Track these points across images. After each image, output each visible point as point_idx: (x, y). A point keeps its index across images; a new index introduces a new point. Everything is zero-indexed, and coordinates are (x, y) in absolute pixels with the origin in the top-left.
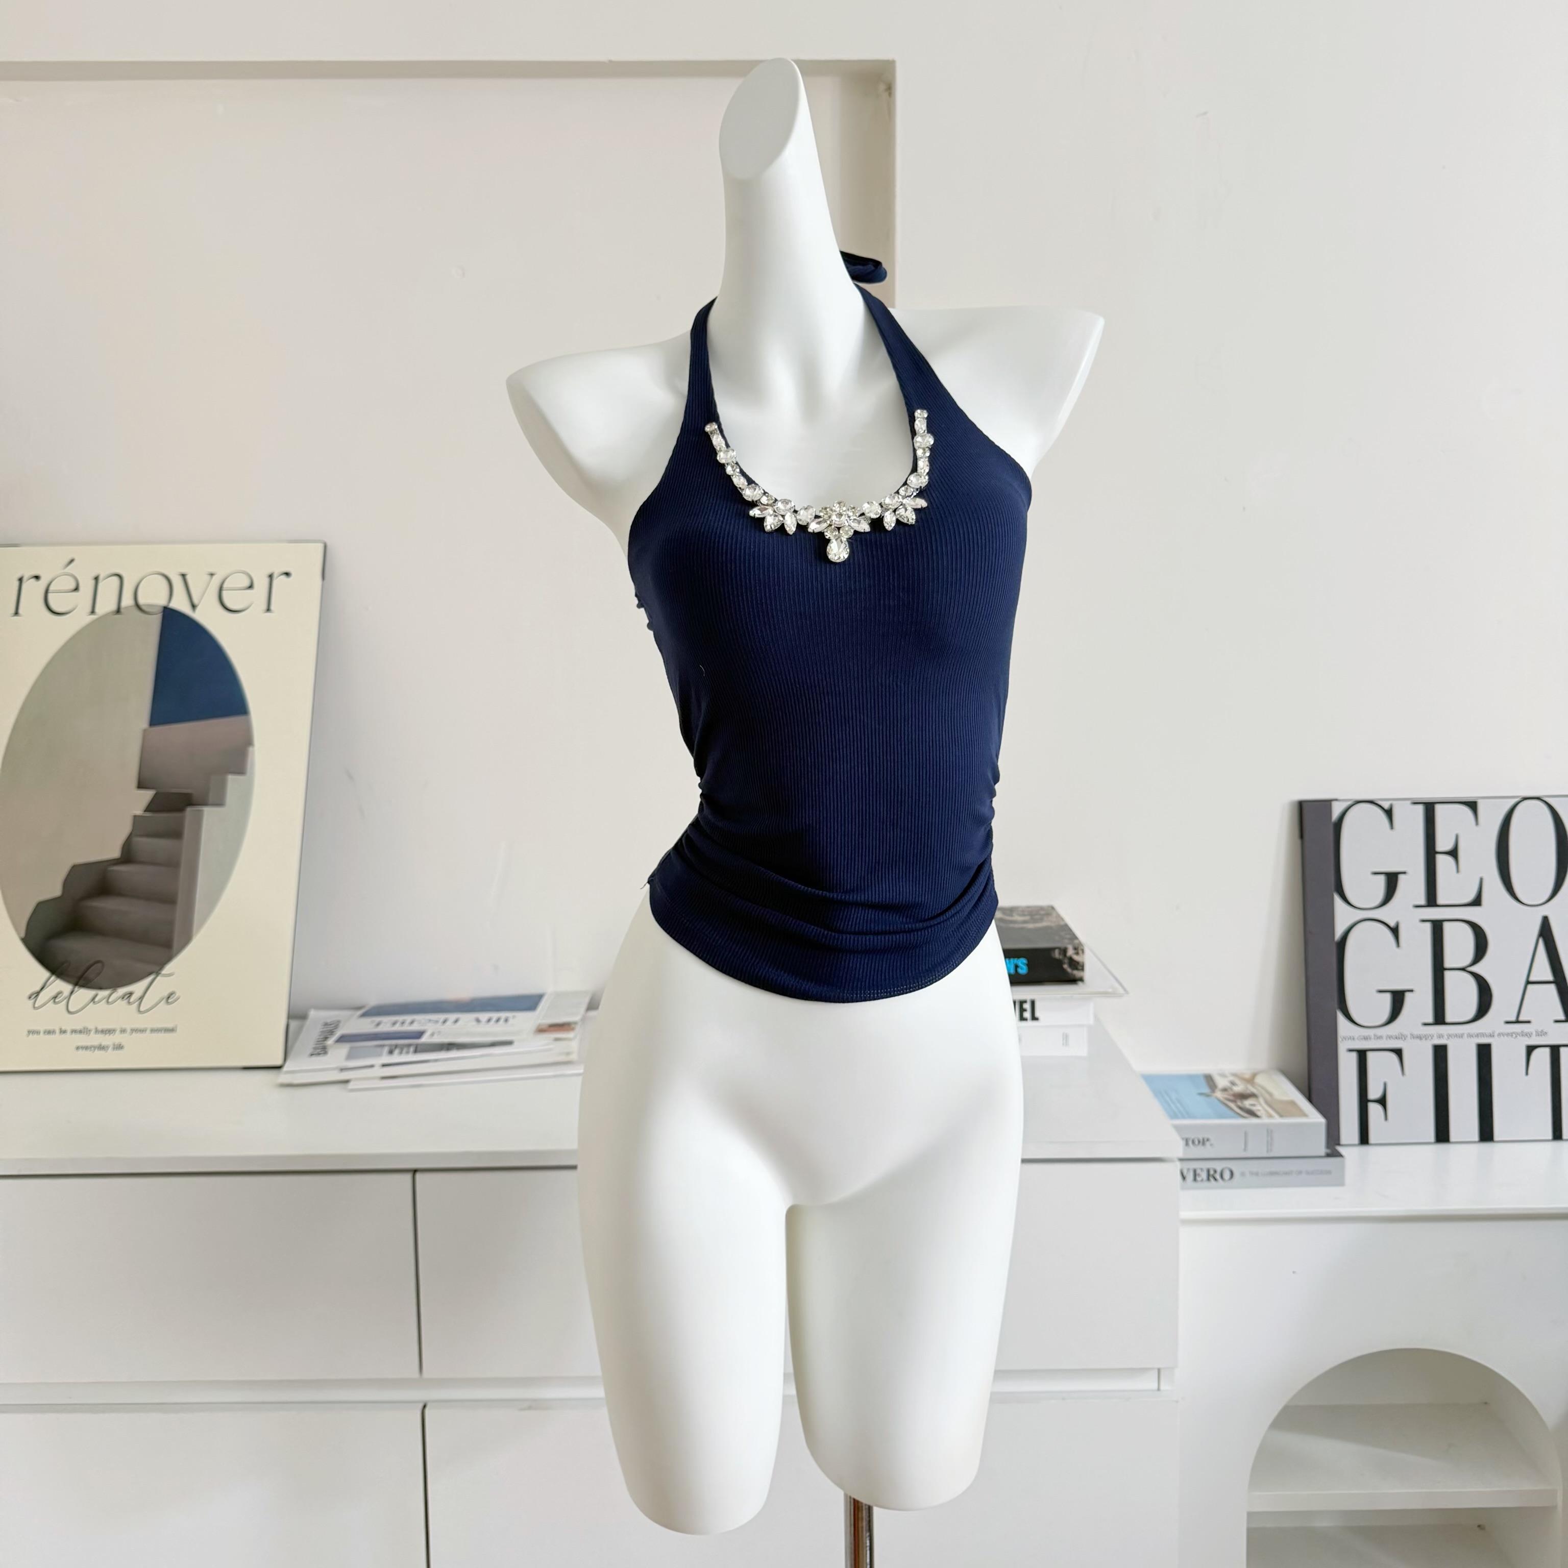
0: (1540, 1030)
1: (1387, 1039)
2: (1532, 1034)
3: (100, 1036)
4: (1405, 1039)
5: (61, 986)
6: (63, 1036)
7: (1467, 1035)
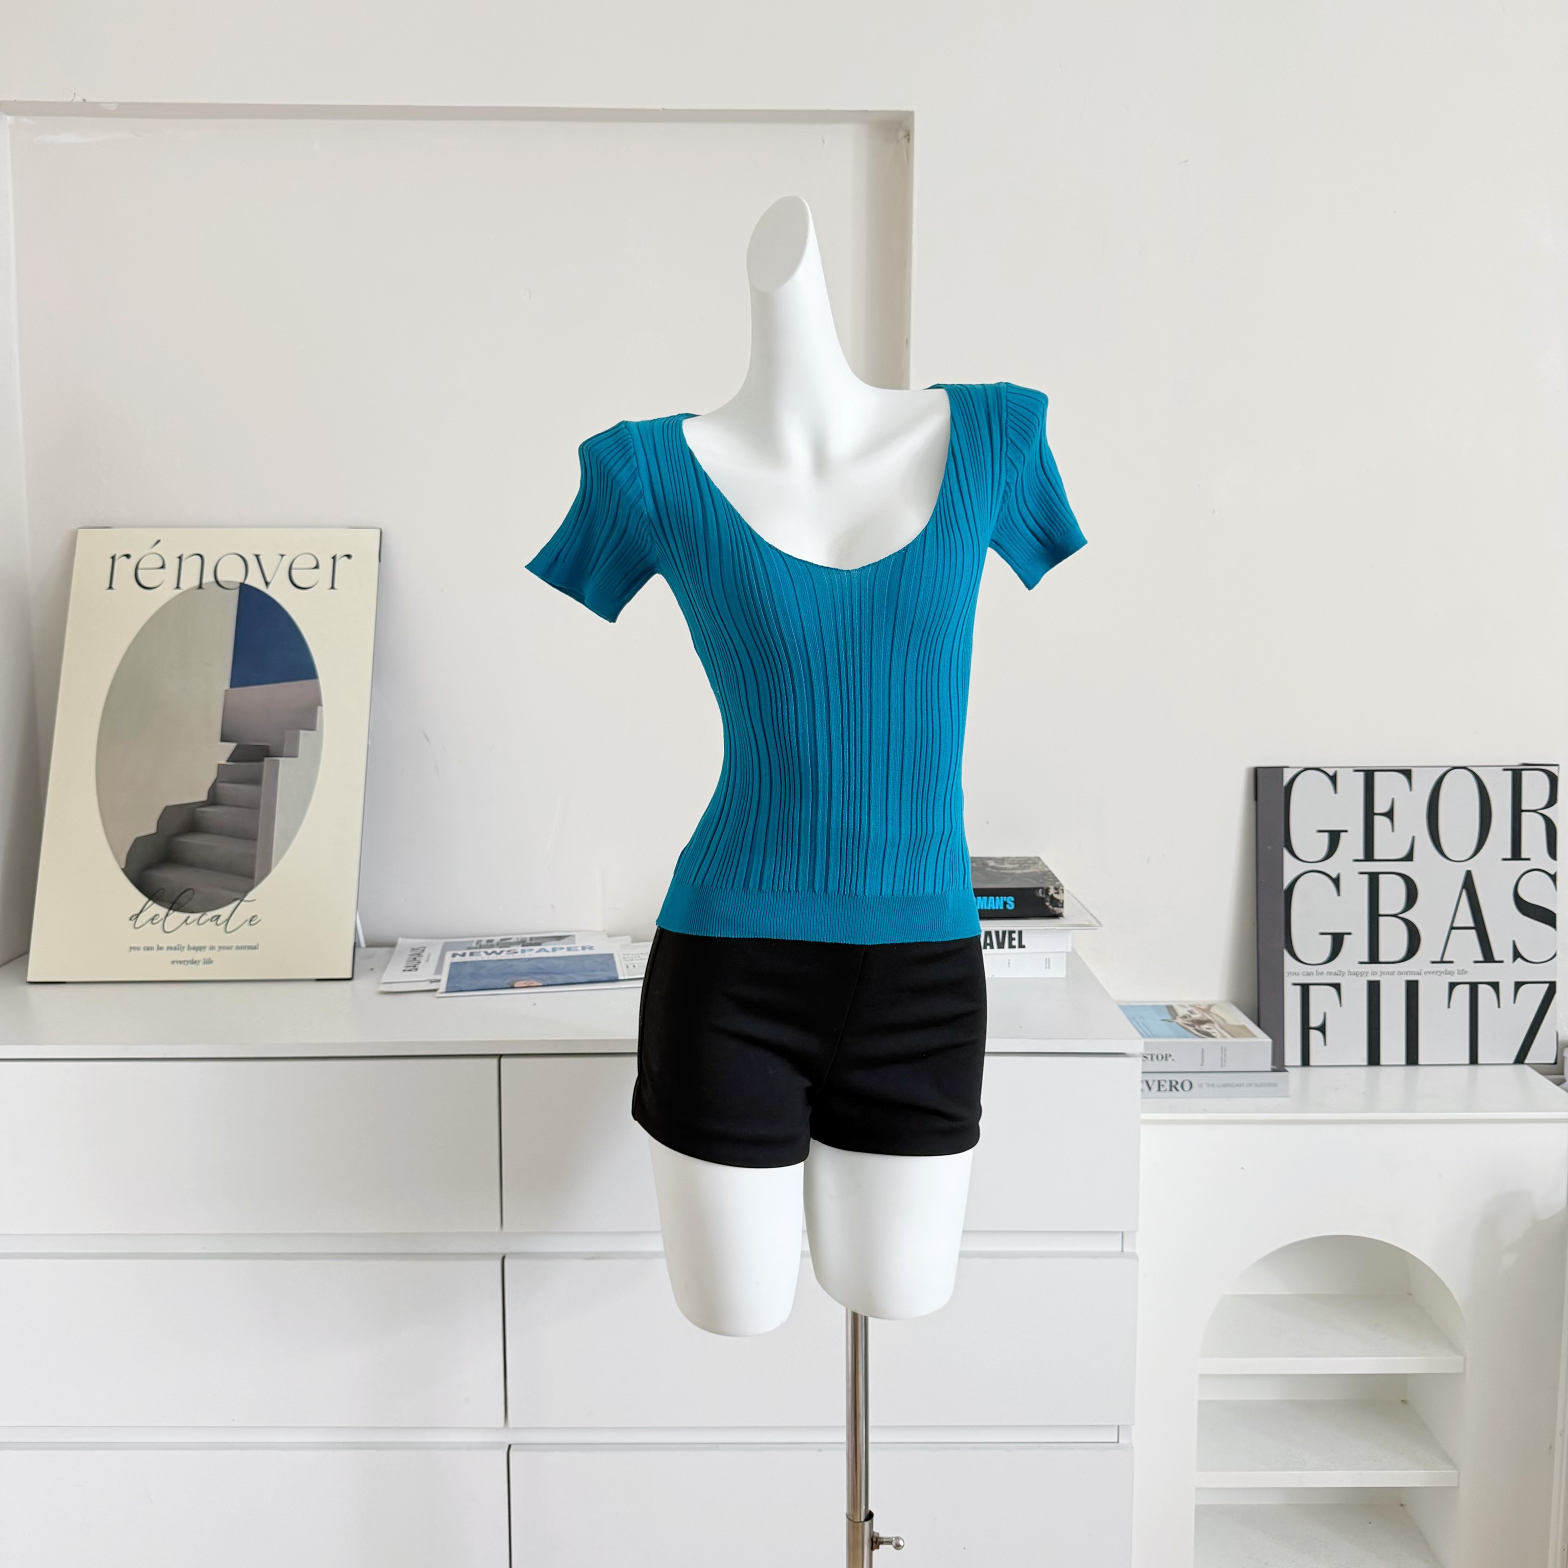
0: (1461, 969)
1: (1327, 975)
2: (1454, 972)
3: (193, 952)
4: (1343, 976)
5: (157, 909)
6: (160, 952)
7: (1398, 972)
